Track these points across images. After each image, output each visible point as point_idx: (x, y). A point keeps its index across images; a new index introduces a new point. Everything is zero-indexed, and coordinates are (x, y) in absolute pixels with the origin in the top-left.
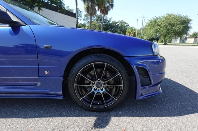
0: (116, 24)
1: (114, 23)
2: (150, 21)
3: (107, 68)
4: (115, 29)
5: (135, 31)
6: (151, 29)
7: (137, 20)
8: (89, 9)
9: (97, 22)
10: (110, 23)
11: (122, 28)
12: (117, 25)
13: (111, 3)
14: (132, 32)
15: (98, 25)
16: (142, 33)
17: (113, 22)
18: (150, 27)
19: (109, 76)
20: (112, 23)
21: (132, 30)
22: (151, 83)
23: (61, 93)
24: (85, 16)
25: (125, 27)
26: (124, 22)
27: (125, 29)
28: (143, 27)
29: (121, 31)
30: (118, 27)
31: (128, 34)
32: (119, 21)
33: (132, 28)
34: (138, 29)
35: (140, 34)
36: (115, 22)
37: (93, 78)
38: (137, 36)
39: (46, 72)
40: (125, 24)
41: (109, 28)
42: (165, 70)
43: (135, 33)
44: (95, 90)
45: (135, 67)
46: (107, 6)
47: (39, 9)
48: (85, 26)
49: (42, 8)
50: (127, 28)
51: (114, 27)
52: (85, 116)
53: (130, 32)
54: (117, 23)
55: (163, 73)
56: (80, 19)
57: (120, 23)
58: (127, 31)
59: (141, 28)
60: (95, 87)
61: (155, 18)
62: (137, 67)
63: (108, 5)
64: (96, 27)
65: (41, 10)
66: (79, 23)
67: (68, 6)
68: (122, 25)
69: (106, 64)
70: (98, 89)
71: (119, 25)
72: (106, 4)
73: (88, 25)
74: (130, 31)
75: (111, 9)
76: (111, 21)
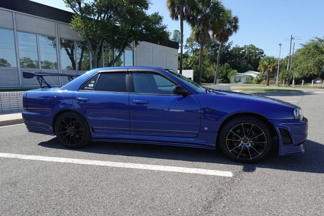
0: (240, 51)
1: (236, 51)
2: (305, 46)
3: (253, 128)
4: (238, 60)
5: (275, 64)
6: (308, 61)
7: (280, 45)
8: (200, 36)
9: (207, 50)
10: (230, 50)
11: (250, 57)
12: (241, 53)
13: (234, 24)
14: (269, 66)
15: (209, 55)
16: (290, 66)
17: (234, 48)
18: (305, 57)
19: (254, 134)
20: (232, 51)
21: (270, 63)
22: (292, 143)
23: (214, 145)
24: (188, 41)
25: (256, 56)
26: (253, 47)
27: (255, 60)
28: (291, 54)
29: (249, 62)
30: (242, 55)
31: (263, 69)
32: (246, 45)
33: (269, 58)
34: (281, 58)
35: (287, 68)
36: (237, 48)
37: (241, 135)
38: (280, 71)
39: (206, 129)
40: (257, 51)
41: (228, 59)
42: (308, 131)
43: (276, 67)
44: (242, 145)
45: (277, 129)
46: (227, 28)
48: (187, 57)
49: (139, 42)
50: (259, 58)
51: (236, 56)
53: (265, 65)
54: (242, 49)
55: (305, 135)
57: (246, 49)
58: (260, 63)
59: (288, 57)
60: (242, 142)
61: (316, 40)
62: (279, 129)
63: (228, 26)
64: (205, 59)
68: (251, 53)
69: (253, 125)
70: (244, 144)
71: (245, 52)
72: (226, 26)
73: (191, 55)
74: (267, 64)
75: (234, 33)
76: (232, 48)
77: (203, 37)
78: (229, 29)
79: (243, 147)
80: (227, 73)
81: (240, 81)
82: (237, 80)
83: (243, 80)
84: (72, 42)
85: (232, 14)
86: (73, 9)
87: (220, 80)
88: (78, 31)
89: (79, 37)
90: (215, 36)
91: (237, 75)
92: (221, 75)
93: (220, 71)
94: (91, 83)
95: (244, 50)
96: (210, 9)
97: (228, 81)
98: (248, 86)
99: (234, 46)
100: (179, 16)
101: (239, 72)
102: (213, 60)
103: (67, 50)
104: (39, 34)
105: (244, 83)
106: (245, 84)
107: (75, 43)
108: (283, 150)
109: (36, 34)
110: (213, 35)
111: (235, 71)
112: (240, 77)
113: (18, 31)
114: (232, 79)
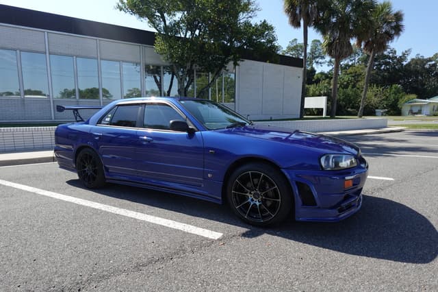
0: (425, 64)
8: (334, 47)
9: (363, 66)
10: (405, 63)
12: (427, 66)
13: (394, 24)
17: (413, 60)
20: (409, 64)
23: (220, 198)
30: (429, 71)
36: (419, 59)
39: (209, 175)
41: (401, 78)
44: (252, 200)
47: (235, 64)
51: (417, 72)
52: (239, 226)
54: (430, 60)
56: (320, 63)
60: (252, 197)
64: (360, 79)
65: (238, 65)
66: (317, 73)
67: (296, 40)
69: (262, 174)
70: (255, 200)
71: (434, 65)
76: (409, 59)
77: (338, 48)
78: (386, 33)
79: (252, 204)
80: (397, 100)
81: (420, 112)
82: (415, 110)
83: (426, 110)
84: (158, 67)
85: (393, 9)
86: (156, 28)
87: (384, 110)
88: (162, 54)
89: (162, 61)
90: (363, 44)
91: (416, 102)
92: (385, 102)
93: (384, 97)
94: (108, 117)
95: (433, 62)
96: (352, 6)
97: (398, 113)
98: (432, 120)
99: (414, 57)
100: (302, 22)
101: (418, 98)
102: (373, 81)
103: (155, 77)
104: (123, 61)
105: (428, 115)
106: (429, 118)
107: (162, 68)
108: (303, 213)
109: (119, 61)
110: (359, 44)
111: (414, 96)
112: (421, 106)
113: (101, 59)
114: (405, 108)
